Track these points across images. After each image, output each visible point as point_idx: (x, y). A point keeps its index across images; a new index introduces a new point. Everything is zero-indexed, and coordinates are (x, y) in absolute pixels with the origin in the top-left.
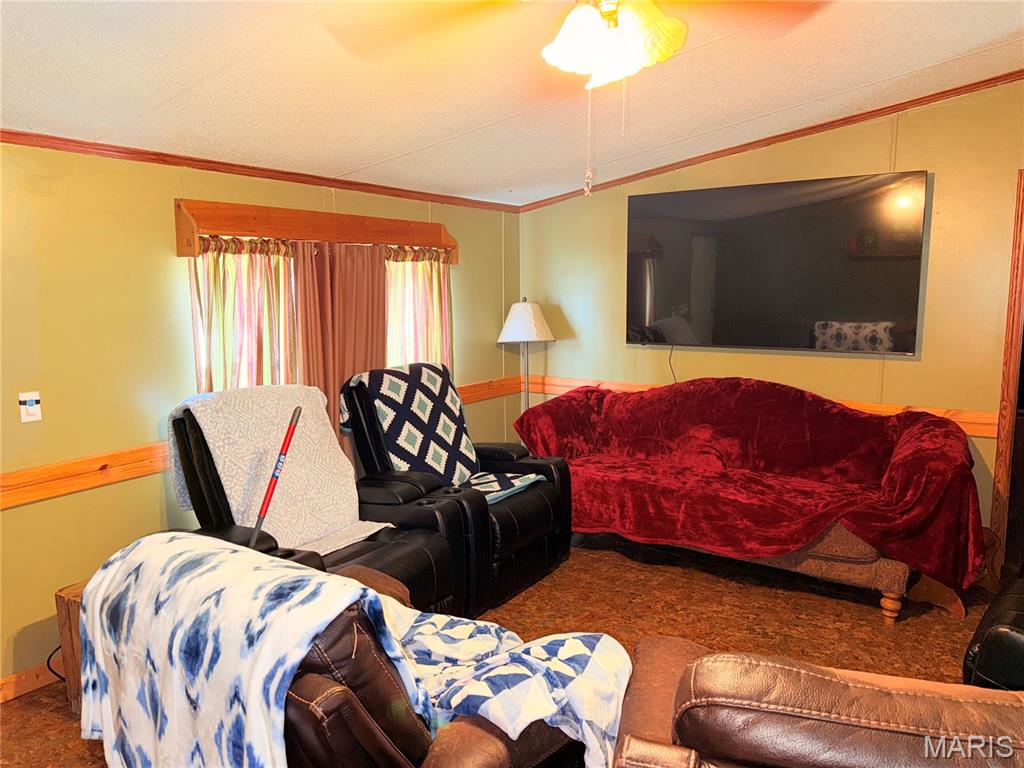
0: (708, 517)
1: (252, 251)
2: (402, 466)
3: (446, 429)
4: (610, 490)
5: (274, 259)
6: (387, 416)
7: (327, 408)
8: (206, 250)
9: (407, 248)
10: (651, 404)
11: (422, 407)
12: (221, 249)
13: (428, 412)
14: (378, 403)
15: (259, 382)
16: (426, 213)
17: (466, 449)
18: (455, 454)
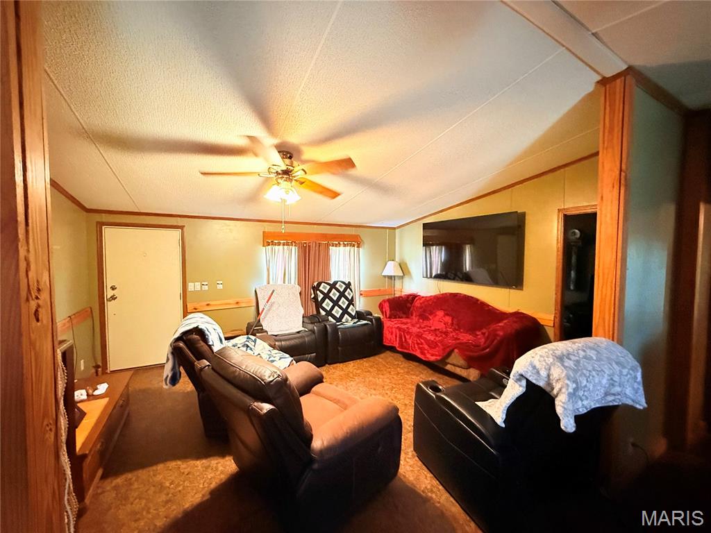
0: (418, 344)
1: (284, 245)
2: (323, 313)
3: (343, 303)
4: (394, 330)
5: (291, 247)
6: (321, 296)
7: (300, 293)
8: (269, 245)
9: (341, 243)
10: (428, 301)
11: (334, 295)
12: (273, 244)
13: (337, 297)
14: (318, 292)
15: (284, 282)
16: (352, 231)
17: (351, 310)
18: (345, 311)
